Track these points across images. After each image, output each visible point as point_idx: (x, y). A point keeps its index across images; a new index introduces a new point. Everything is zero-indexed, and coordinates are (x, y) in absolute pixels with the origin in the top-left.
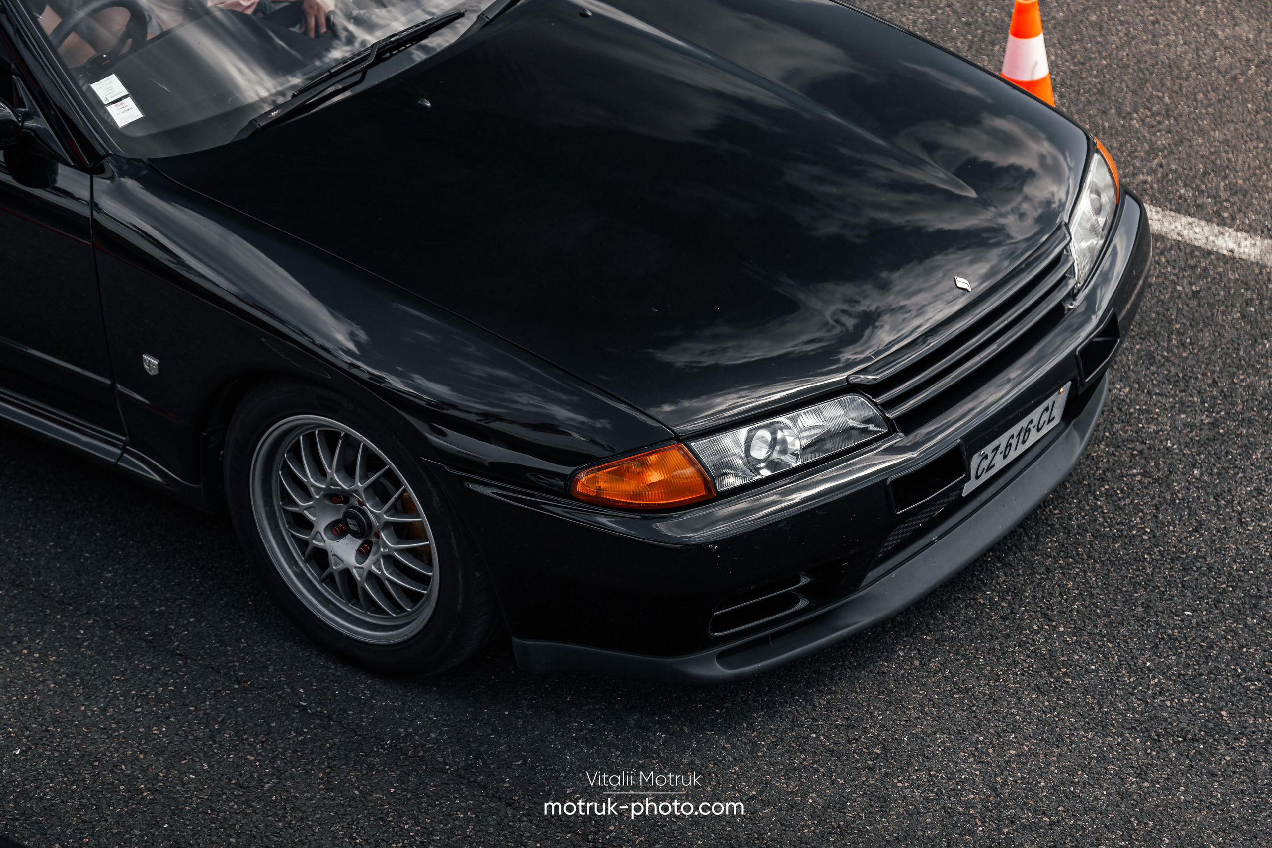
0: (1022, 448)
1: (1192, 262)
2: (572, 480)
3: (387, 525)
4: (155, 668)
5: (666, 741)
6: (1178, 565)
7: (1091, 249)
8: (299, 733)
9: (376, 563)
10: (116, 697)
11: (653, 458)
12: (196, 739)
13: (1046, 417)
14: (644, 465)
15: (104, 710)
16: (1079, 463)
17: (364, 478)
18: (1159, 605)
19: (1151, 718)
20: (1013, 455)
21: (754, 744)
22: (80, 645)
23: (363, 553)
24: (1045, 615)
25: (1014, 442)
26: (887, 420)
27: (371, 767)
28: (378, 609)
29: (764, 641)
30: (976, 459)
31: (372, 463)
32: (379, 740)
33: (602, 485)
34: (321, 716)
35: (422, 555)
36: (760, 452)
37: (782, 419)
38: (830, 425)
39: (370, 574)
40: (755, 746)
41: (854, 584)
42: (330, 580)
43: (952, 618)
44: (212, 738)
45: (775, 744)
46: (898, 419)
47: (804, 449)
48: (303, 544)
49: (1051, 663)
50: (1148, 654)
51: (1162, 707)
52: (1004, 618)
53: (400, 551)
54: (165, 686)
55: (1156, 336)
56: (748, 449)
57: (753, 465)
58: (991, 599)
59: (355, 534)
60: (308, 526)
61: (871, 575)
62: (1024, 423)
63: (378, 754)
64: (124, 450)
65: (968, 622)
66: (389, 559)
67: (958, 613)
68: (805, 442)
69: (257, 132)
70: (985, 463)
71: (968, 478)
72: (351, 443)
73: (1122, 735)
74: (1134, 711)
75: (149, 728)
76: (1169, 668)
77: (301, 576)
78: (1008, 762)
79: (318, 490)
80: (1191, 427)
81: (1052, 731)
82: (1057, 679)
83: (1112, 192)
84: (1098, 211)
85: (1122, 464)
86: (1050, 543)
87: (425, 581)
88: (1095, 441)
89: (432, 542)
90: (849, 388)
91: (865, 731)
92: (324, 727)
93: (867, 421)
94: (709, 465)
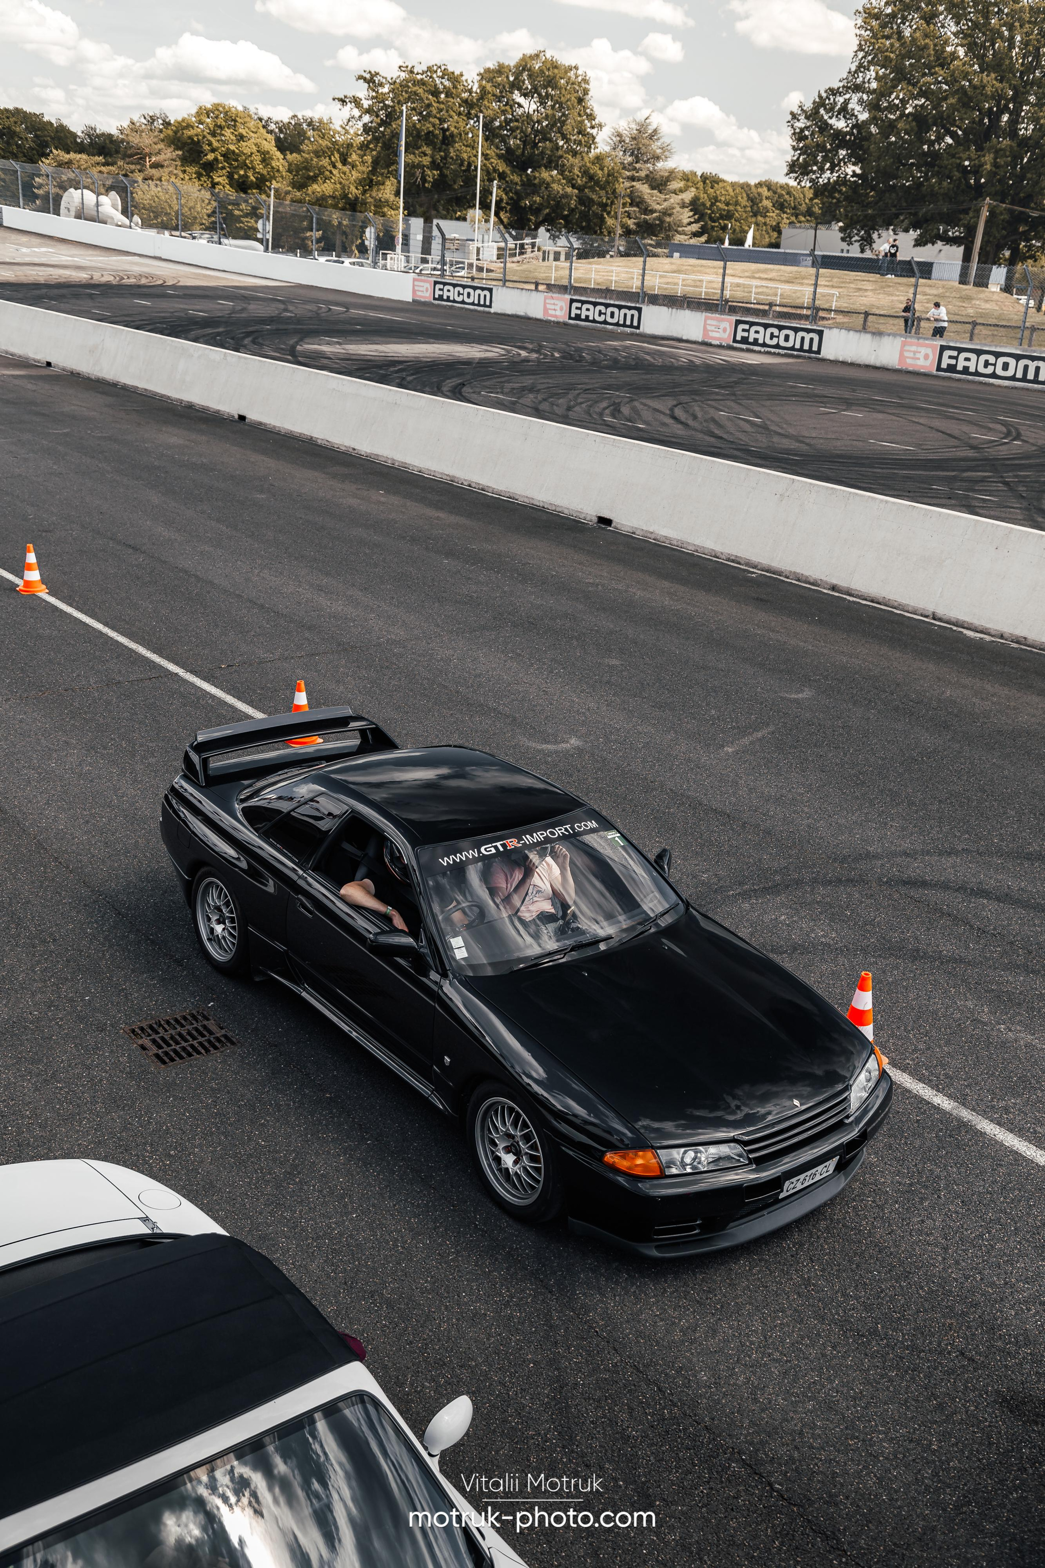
0: (811, 1182)
1: (920, 1106)
2: (603, 1153)
3: (526, 1153)
4: (421, 1191)
5: (626, 1279)
6: (877, 1249)
7: (861, 1097)
8: (471, 1236)
9: (519, 1169)
10: (401, 1201)
11: (641, 1153)
12: (428, 1228)
13: (825, 1170)
14: (636, 1155)
15: (395, 1205)
16: (843, 1189)
17: (522, 1130)
18: (864, 1266)
19: (845, 1320)
20: (806, 1184)
21: (665, 1290)
22: (394, 1174)
23: (516, 1162)
24: (811, 1259)
25: (807, 1178)
26: (748, 1158)
27: (496, 1260)
28: (517, 1189)
29: (678, 1244)
30: (787, 1183)
31: (525, 1125)
32: (504, 1248)
33: (617, 1161)
34: (483, 1230)
35: (537, 1170)
36: (688, 1160)
37: (701, 1148)
38: (722, 1155)
39: (516, 1172)
40: (665, 1291)
41: (724, 1228)
42: (500, 1170)
43: (769, 1250)
44: (434, 1229)
45: (674, 1292)
46: (755, 1158)
47: (709, 1163)
48: (493, 1152)
49: (807, 1282)
50: (852, 1289)
51: (852, 1316)
52: (792, 1256)
53: (530, 1167)
54: (423, 1200)
55: (896, 1137)
56: (682, 1158)
57: (684, 1165)
58: (789, 1245)
59: (514, 1154)
60: (495, 1145)
61: (732, 1224)
62: (813, 1171)
63: (501, 1254)
64: (432, 1093)
65: (776, 1254)
66: (525, 1168)
67: (772, 1249)
68: (711, 1160)
69: (512, 972)
70: (792, 1186)
71: (782, 1191)
72: (518, 1116)
73: (830, 1325)
74: (839, 1315)
75: (410, 1218)
76: (860, 1298)
77: (490, 1166)
78: (775, 1326)
79: (502, 1131)
80: (900, 1183)
81: (799, 1316)
82: (808, 1291)
83: (877, 1073)
84: (868, 1081)
85: (864, 1194)
86: (823, 1224)
87: (538, 1181)
88: (854, 1179)
89: (542, 1165)
90: (733, 1140)
91: (715, 1295)
92: (482, 1236)
93: (740, 1156)
94: (664, 1162)
